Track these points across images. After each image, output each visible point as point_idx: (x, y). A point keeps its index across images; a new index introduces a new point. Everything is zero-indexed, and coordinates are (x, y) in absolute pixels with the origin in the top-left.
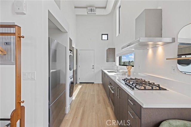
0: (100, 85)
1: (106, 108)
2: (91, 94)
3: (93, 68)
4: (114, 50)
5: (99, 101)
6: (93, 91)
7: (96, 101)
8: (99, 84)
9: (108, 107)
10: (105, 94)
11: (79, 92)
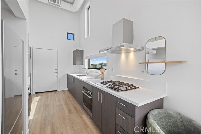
0: (66, 91)
1: (81, 117)
2: (57, 104)
3: (56, 72)
4: (82, 52)
5: (70, 112)
6: (59, 101)
7: (67, 112)
8: (64, 91)
9: (82, 115)
10: (75, 102)
11: (37, 106)
